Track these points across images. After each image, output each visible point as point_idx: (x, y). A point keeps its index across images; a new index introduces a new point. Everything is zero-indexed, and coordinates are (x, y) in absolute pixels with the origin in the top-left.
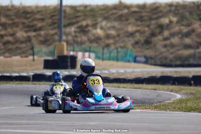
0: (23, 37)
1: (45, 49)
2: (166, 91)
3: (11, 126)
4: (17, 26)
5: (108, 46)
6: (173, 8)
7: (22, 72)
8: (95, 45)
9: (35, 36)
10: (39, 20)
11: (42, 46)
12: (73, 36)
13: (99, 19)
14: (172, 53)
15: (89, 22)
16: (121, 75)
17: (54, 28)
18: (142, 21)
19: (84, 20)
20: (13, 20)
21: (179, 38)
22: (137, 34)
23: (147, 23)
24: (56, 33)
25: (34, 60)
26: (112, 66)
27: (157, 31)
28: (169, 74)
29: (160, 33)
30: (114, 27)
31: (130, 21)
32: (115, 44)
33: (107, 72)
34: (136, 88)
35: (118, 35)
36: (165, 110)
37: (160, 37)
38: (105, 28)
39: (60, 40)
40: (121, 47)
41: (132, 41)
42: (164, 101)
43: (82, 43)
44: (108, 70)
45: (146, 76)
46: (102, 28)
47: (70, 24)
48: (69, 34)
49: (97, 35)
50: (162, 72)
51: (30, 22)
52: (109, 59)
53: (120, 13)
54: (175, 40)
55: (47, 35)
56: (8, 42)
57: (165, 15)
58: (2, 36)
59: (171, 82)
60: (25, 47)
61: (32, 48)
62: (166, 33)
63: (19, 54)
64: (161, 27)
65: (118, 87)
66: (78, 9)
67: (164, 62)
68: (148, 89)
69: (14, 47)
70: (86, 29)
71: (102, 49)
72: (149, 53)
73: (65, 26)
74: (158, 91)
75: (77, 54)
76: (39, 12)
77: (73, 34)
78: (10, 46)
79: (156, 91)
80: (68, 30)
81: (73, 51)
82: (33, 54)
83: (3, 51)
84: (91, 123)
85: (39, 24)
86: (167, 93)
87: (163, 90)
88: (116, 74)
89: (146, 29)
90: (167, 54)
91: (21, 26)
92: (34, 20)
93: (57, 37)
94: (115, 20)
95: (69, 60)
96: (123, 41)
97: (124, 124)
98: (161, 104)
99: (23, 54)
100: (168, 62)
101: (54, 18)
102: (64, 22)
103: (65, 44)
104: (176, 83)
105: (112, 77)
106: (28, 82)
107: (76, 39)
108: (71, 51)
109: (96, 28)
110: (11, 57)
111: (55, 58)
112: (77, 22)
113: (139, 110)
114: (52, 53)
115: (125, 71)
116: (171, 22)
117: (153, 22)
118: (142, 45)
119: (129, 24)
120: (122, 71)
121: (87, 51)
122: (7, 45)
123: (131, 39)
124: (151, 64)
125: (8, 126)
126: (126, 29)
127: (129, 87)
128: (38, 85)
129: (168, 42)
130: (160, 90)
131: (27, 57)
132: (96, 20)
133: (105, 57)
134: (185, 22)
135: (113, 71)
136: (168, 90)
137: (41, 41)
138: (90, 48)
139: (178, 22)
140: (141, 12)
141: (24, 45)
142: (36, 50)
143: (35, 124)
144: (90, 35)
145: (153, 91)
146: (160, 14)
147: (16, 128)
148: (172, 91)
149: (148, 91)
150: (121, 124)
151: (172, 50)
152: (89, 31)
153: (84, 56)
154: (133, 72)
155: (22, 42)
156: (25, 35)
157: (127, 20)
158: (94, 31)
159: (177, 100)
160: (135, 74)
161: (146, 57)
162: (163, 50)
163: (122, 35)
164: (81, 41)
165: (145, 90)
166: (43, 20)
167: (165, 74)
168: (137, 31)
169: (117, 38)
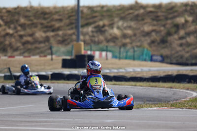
0: (42, 37)
1: (63, 49)
2: (182, 89)
3: (30, 124)
4: (36, 27)
5: (124, 45)
6: (188, 8)
7: (41, 71)
8: (111, 44)
9: (53, 36)
10: (57, 20)
11: (60, 46)
12: (90, 36)
13: (116, 19)
14: (188, 52)
15: (106, 22)
16: (138, 74)
17: (72, 28)
18: (158, 21)
19: (101, 20)
20: (31, 20)
21: (195, 37)
22: (153, 34)
24: (74, 34)
25: (52, 59)
26: (129, 65)
27: (173, 30)
28: (185, 73)
29: (176, 32)
30: (130, 27)
31: (146, 21)
32: (131, 43)
33: (123, 70)
34: (152, 87)
35: (135, 35)
36: (182, 107)
37: (176, 37)
38: (122, 28)
39: (78, 40)
40: (137, 46)
41: (148, 40)
42: (180, 99)
43: (99, 43)
44: (125, 69)
45: (162, 75)
46: (118, 28)
47: (87, 24)
48: (87, 34)
49: (113, 35)
50: (179, 71)
51: (48, 22)
52: (126, 58)
53: (136, 13)
54: (191, 39)
55: (65, 35)
56: (27, 42)
57: (180, 14)
58: (21, 36)
59: (187, 80)
60: (43, 47)
61: (51, 48)
62: (182, 33)
63: (38, 54)
64: (177, 27)
65: (135, 86)
66: (95, 9)
67: (180, 61)
68: (164, 87)
69: (33, 46)
70: (103, 29)
71: (118, 49)
72: (166, 52)
73: (83, 26)
74: (174, 89)
75: (94, 53)
76: (57, 13)
77: (91, 34)
78: (29, 46)
79: (172, 89)
80: (85, 30)
81: (91, 50)
82: (52, 54)
83: (22, 51)
84: (109, 121)
85: (57, 25)
86: (182, 92)
87: (179, 88)
88: (132, 73)
89: (162, 28)
90: (183, 53)
91: (39, 26)
92: (52, 20)
93: (74, 37)
94: (131, 20)
95: (86, 59)
96: (140, 41)
97: (141, 121)
98: (178, 102)
99: (42, 53)
100: (184, 61)
101: (72, 18)
102: (81, 22)
103: (82, 43)
104: (192, 81)
105: (129, 76)
106: (46, 81)
107: (93, 39)
108: (88, 50)
109: (112, 28)
110: (29, 57)
111: (73, 57)
112: (94, 22)
113: (155, 108)
114: (70, 53)
115: (142, 69)
116: (186, 21)
117: (169, 21)
118: (158, 44)
119: (145, 23)
120: (138, 69)
121: (103, 50)
122: (26, 45)
123: (147, 38)
124: (167, 63)
125: (28, 124)
126: (142, 29)
127: (145, 85)
128: (56, 84)
129: (184, 41)
130: (176, 88)
131: (45, 56)
132: (112, 20)
133: (121, 56)
135: (130, 69)
136: (184, 88)
137: (59, 40)
138: (107, 47)
139: (193, 21)
140: (157, 12)
141: (42, 45)
142: (54, 49)
143: (54, 122)
144: (107, 34)
145: (170, 89)
146: (176, 14)
147: (36, 126)
148: (188, 89)
149: (164, 89)
150: (138, 121)
151: (187, 49)
152: (105, 31)
153: (101, 55)
154: (150, 71)
155: (40, 42)
156: (44, 35)
157: (143, 20)
158: (111, 31)
159: (193, 97)
160: (152, 73)
161: (162, 56)
162: (179, 49)
163: (138, 35)
164: (98, 40)
165: (162, 89)
166: (61, 20)
167: (181, 73)
168: (153, 31)
169: (133, 38)
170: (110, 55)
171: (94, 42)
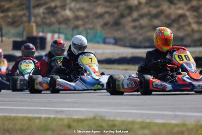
1: (13, 30)
5: (77, 27)
8: (63, 26)
9: (2, 17)
11: (10, 28)
12: (41, 18)
13: (68, 1)
14: (141, 35)
15: (58, 3)
17: (23, 9)
19: (53, 1)
21: (148, 20)
22: (107, 16)
23: (116, 4)
24: (24, 15)
25: (2, 41)
27: (126, 12)
28: (139, 55)
29: (130, 14)
30: (82, 9)
31: (99, 2)
32: (84, 25)
35: (87, 17)
37: (129, 19)
38: (74, 10)
39: (29, 21)
40: (90, 29)
43: (50, 25)
45: (117, 57)
46: (71, 9)
47: (38, 6)
48: (38, 15)
49: (65, 17)
50: (133, 53)
54: (144, 22)
55: (14, 16)
62: (135, 15)
64: (130, 9)
67: (133, 43)
68: (119, 69)
70: (55, 11)
72: (119, 34)
73: (35, 7)
74: (129, 71)
75: (46, 35)
77: (42, 15)
79: (127, 72)
80: (36, 11)
81: (43, 32)
82: (2, 36)
84: (68, 100)
85: (7, 5)
89: (115, 10)
90: (136, 36)
93: (25, 19)
94: (84, 1)
95: (38, 41)
96: (93, 23)
100: (137, 43)
102: (32, 3)
103: (34, 25)
107: (45, 20)
108: (38, 32)
109: (64, 9)
111: (24, 38)
112: (46, 3)
114: (20, 35)
116: (140, 3)
117: (123, 3)
118: (112, 26)
119: (98, 5)
121: (56, 32)
123: (100, 20)
126: (95, 11)
129: (137, 24)
130: (131, 70)
132: (64, 1)
134: (153, 4)
137: (9, 22)
139: (147, 3)
142: (4, 31)
144: (59, 16)
145: (125, 71)
149: (119, 71)
151: (141, 32)
152: (57, 12)
153: (53, 37)
154: (103, 53)
157: (96, 1)
158: (63, 13)
160: (105, 55)
161: (115, 39)
162: (132, 31)
163: (91, 17)
164: (50, 22)
166: (11, 1)
167: (135, 55)
168: (106, 12)
169: (86, 20)
170: (62, 36)
171: (46, 24)
